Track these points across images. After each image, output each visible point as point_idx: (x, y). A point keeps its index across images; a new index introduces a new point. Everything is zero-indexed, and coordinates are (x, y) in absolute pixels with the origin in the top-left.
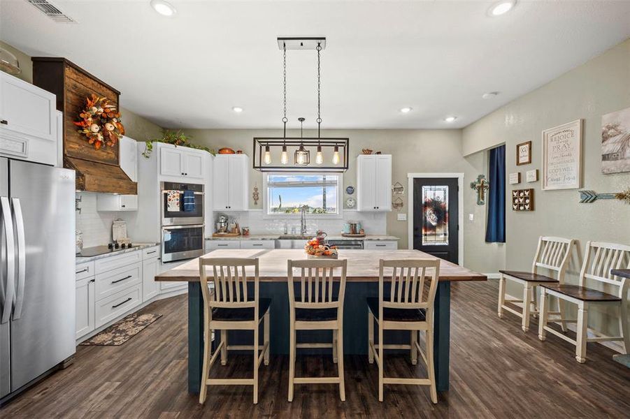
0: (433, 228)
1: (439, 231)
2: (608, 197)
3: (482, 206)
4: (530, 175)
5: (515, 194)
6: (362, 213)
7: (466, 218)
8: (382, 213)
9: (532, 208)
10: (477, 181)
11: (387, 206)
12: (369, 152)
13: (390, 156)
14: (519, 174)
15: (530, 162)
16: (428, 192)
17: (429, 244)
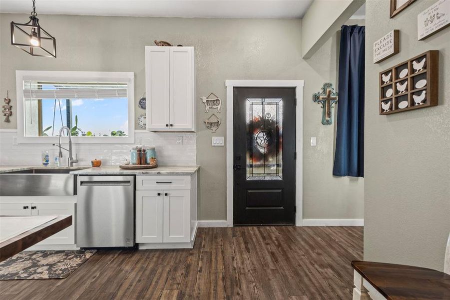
3: (328, 126)
5: (386, 79)
7: (307, 142)
9: (434, 99)
10: (321, 91)
14: (397, 33)
17: (256, 178)
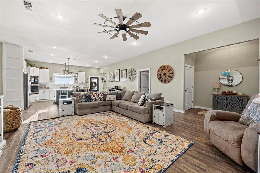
0: (94, 87)
1: (95, 88)
6: (79, 84)
7: (100, 85)
8: (83, 84)
11: (84, 82)
12: (80, 71)
13: (85, 73)
15: (106, 76)
16: (93, 80)
17: (93, 90)
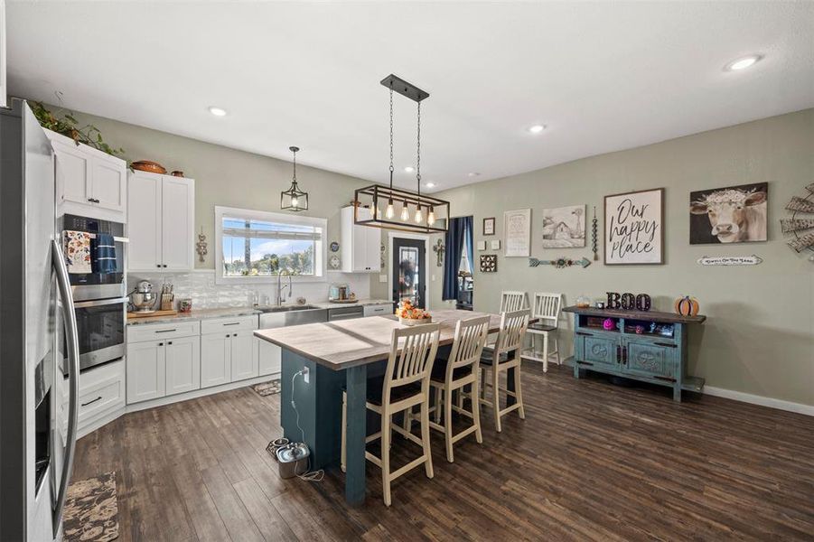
2: (546, 263)
3: (441, 268)
4: (494, 244)
5: (483, 259)
6: (350, 274)
7: (430, 279)
9: (495, 270)
10: (437, 244)
11: (377, 266)
14: (486, 242)
15: (494, 234)
16: (405, 253)
